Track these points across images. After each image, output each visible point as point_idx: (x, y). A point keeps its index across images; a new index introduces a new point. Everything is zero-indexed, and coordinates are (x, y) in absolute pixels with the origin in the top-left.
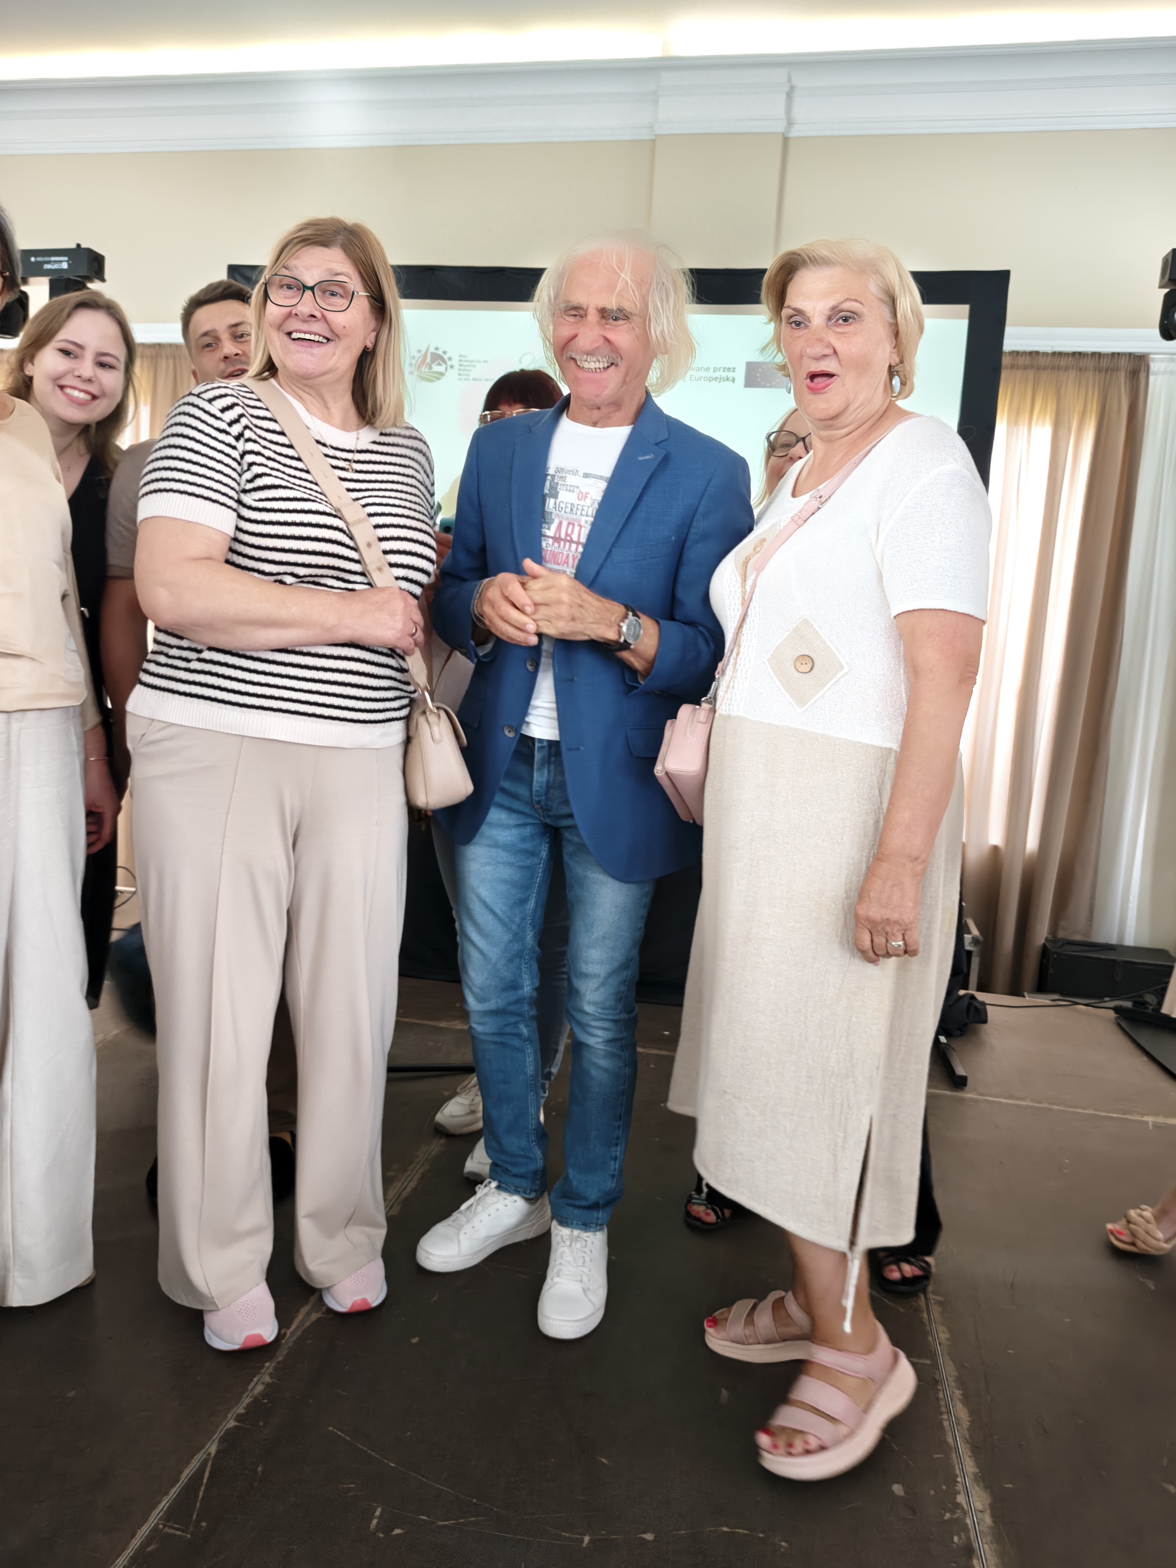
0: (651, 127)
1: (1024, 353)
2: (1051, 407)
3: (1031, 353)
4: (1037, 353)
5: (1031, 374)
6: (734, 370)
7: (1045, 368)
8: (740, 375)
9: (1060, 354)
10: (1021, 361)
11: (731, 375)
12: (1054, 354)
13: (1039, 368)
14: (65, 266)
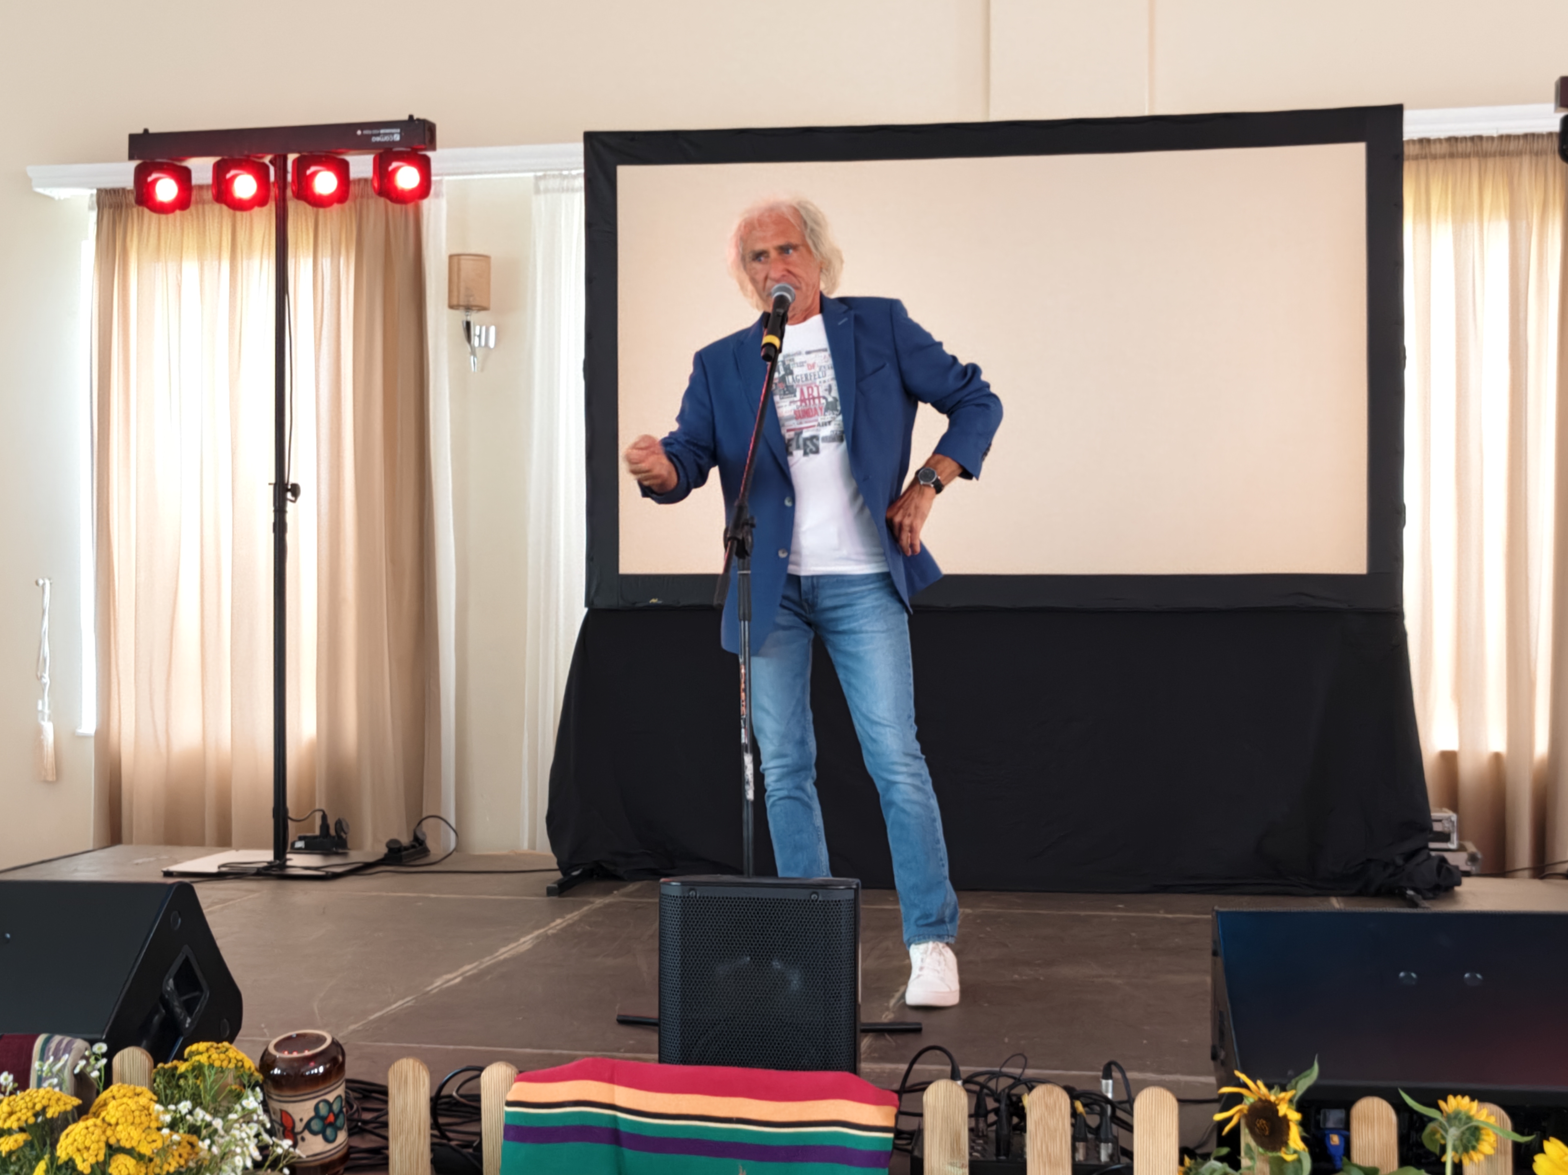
14: (397, 138)
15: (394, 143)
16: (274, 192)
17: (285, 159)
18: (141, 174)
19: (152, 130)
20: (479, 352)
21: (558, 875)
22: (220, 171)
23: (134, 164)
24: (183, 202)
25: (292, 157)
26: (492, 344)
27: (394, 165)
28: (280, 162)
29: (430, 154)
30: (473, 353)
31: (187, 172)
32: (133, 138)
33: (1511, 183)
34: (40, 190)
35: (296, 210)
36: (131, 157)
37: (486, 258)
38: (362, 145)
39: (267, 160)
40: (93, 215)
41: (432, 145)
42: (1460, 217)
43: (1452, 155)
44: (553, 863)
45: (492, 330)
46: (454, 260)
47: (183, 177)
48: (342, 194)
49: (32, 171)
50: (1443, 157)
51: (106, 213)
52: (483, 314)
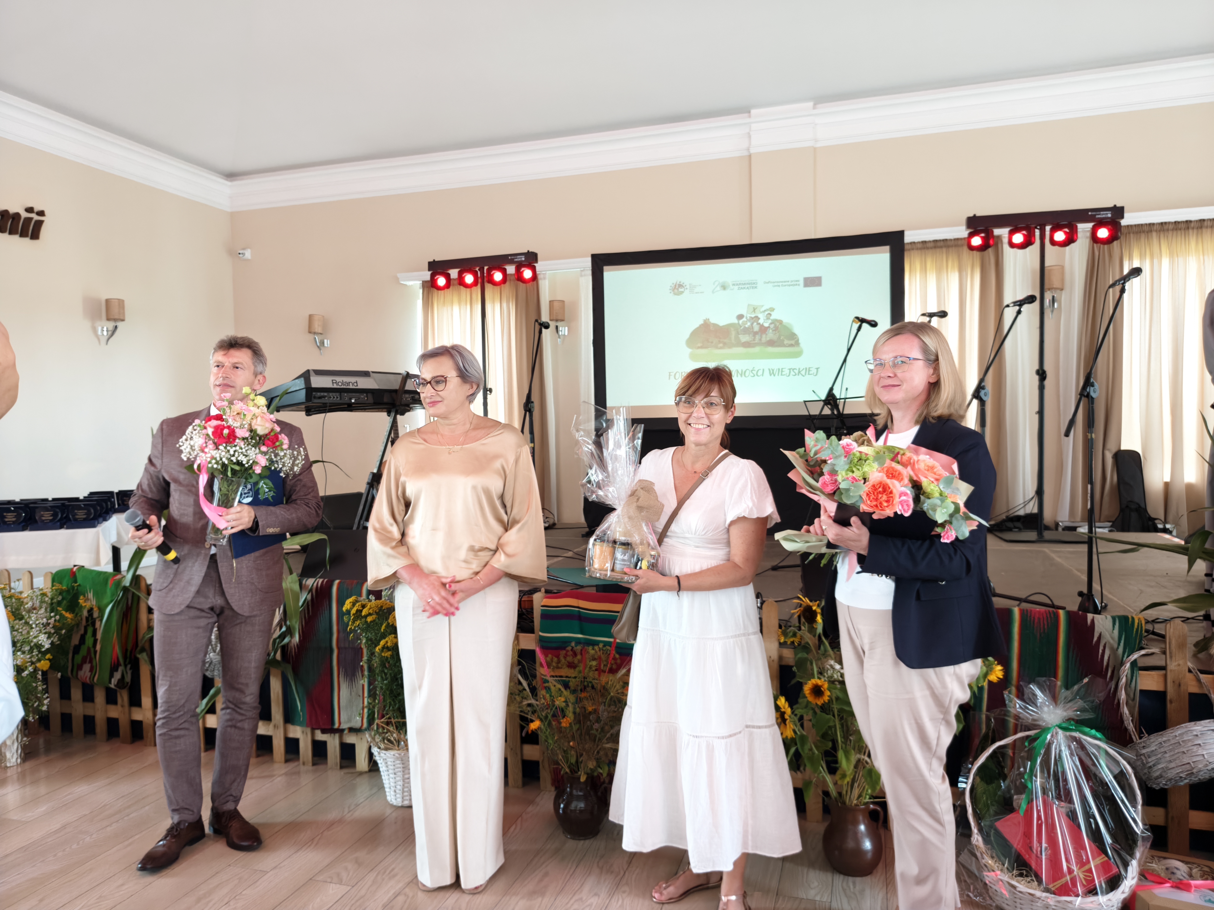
0: (748, 149)
1: (940, 241)
2: (956, 264)
3: (943, 240)
4: (946, 240)
5: (944, 250)
6: (798, 281)
7: (952, 246)
8: (802, 282)
9: (958, 239)
10: (939, 244)
11: (798, 283)
12: (955, 239)
13: (948, 247)
14: (523, 259)
15: (522, 261)
16: (479, 280)
17: (483, 268)
18: (433, 276)
19: (436, 260)
20: (562, 337)
21: (587, 530)
22: (460, 274)
23: (430, 273)
24: (448, 286)
25: (486, 268)
26: (566, 334)
27: (523, 269)
28: (482, 270)
29: (535, 265)
30: (559, 337)
31: (449, 275)
32: (430, 263)
33: (959, 256)
34: (402, 282)
35: (488, 287)
36: (429, 270)
37: (563, 301)
38: (511, 262)
39: (477, 269)
40: (421, 291)
41: (536, 262)
42: (939, 271)
43: (935, 247)
44: (586, 525)
45: (567, 328)
46: (551, 302)
47: (448, 277)
48: (504, 281)
49: (399, 275)
50: (931, 248)
51: (425, 289)
52: (562, 323)
